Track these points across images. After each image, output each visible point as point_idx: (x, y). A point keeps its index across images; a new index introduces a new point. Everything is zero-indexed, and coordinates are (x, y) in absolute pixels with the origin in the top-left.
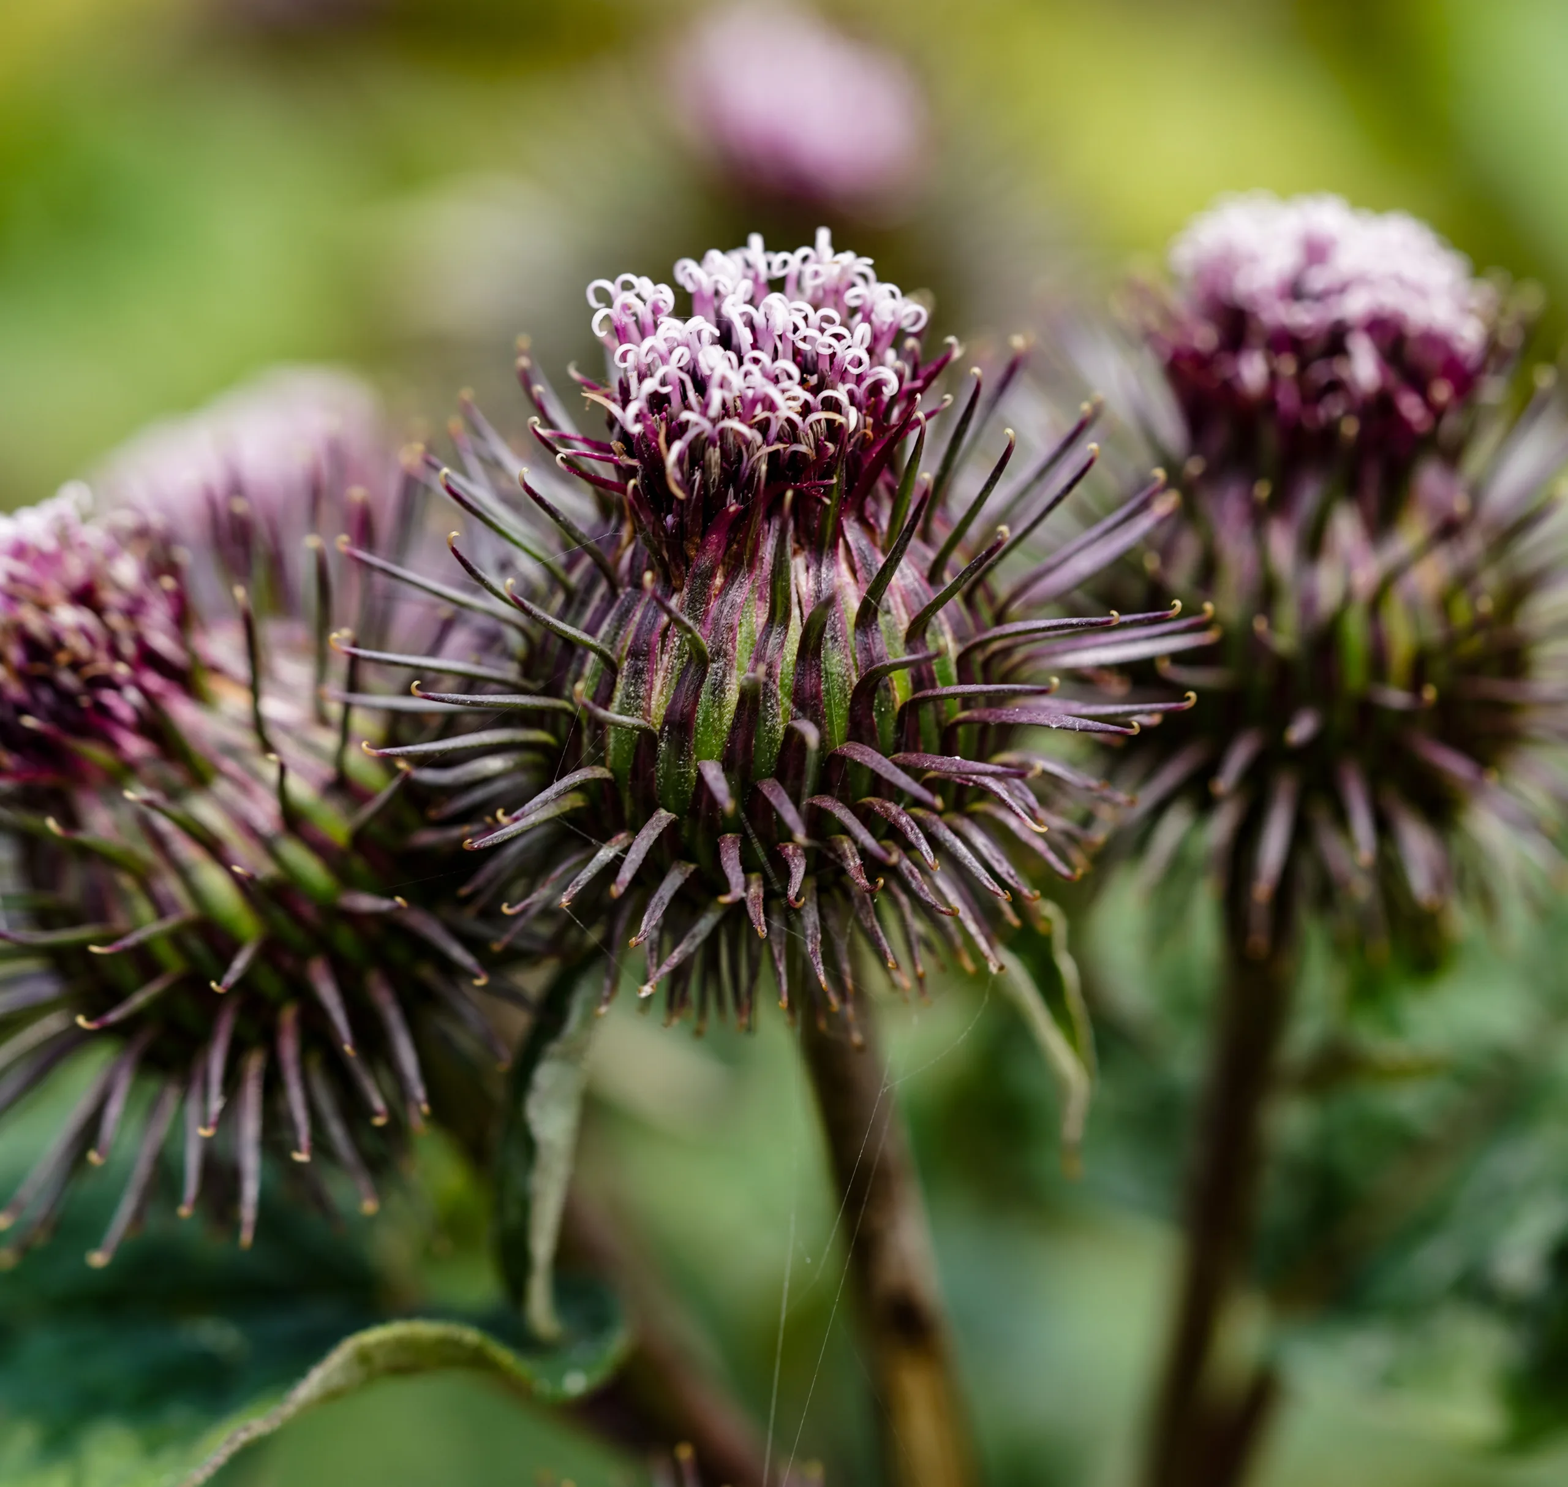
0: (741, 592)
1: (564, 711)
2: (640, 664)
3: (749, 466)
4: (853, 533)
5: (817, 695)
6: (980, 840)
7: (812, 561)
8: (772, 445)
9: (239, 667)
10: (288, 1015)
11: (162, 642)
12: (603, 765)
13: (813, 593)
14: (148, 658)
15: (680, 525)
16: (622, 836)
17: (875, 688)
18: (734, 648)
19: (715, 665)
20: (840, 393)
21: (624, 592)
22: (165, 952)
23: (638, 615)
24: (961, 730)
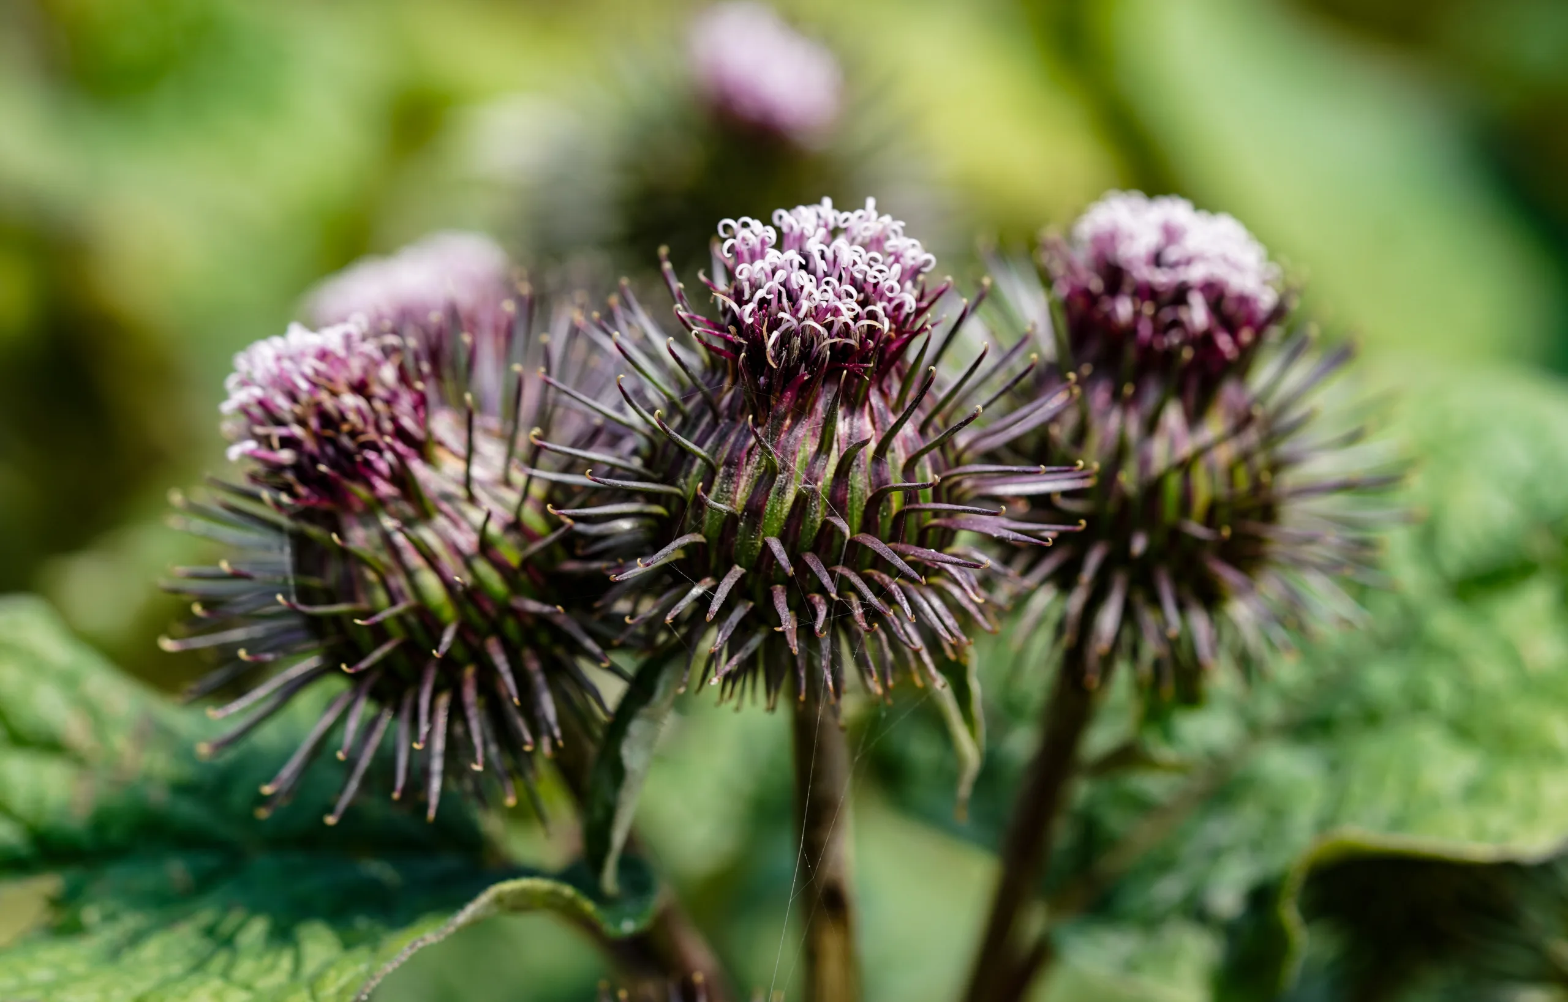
0: (801, 431)
1: (677, 495)
2: (732, 471)
3: (817, 351)
4: (875, 399)
5: (844, 501)
6: (937, 602)
7: (848, 414)
8: (833, 338)
9: (458, 445)
10: (470, 671)
11: (408, 423)
12: (700, 533)
13: (847, 435)
14: (401, 433)
15: (769, 386)
16: (708, 580)
17: (881, 501)
18: (794, 465)
19: (781, 476)
20: (878, 308)
21: (723, 423)
22: (393, 627)
23: (732, 439)
24: (931, 532)
